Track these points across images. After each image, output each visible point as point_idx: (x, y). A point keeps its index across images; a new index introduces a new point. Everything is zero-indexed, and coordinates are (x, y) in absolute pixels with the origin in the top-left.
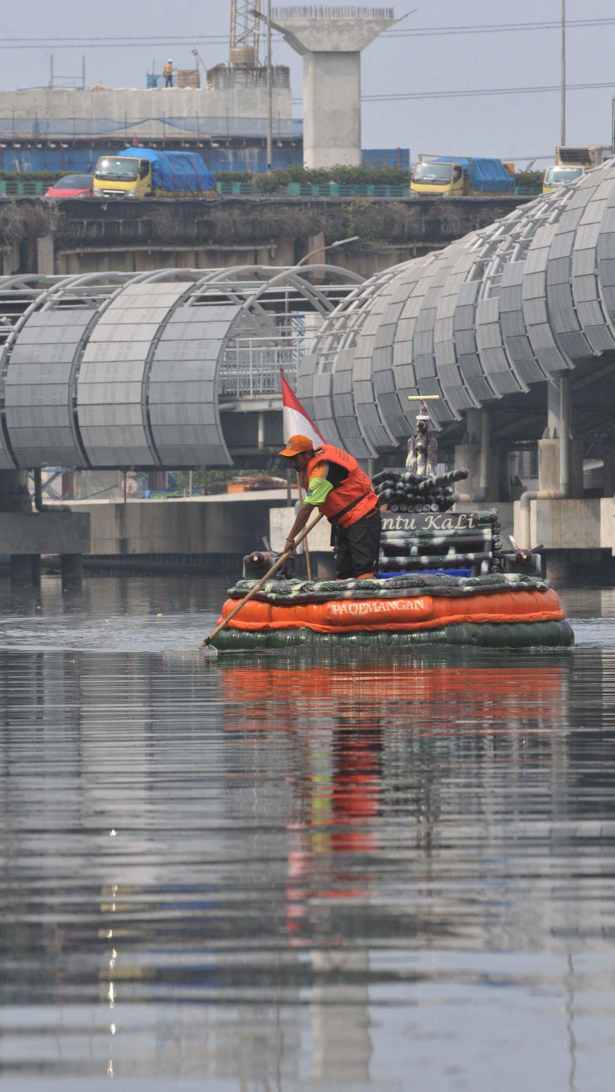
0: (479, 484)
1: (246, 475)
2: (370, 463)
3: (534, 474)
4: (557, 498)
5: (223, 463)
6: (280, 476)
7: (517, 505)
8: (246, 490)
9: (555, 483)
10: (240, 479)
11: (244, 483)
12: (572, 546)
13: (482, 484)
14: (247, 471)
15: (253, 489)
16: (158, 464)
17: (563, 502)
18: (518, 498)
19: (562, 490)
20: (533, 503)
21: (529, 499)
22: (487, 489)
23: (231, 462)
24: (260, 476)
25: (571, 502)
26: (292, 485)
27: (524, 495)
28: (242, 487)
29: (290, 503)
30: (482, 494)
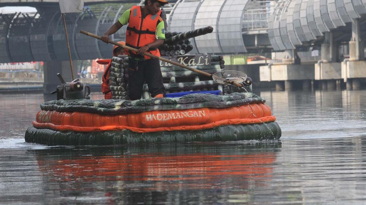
0: (329, 57)
1: (252, 55)
2: (293, 51)
3: (348, 53)
4: (355, 61)
5: (244, 51)
6: (263, 56)
7: (343, 64)
8: (252, 60)
9: (355, 56)
10: (249, 57)
11: (251, 58)
12: (361, 77)
13: (331, 56)
14: (252, 54)
15: (254, 60)
16: (222, 52)
17: (358, 62)
18: (343, 61)
19: (357, 58)
20: (348, 63)
21: (346, 61)
22: (332, 59)
23: (246, 51)
24: (256, 56)
25: (361, 62)
26: (267, 59)
27: (345, 60)
28: (250, 60)
29: (266, 65)
30: (331, 60)
